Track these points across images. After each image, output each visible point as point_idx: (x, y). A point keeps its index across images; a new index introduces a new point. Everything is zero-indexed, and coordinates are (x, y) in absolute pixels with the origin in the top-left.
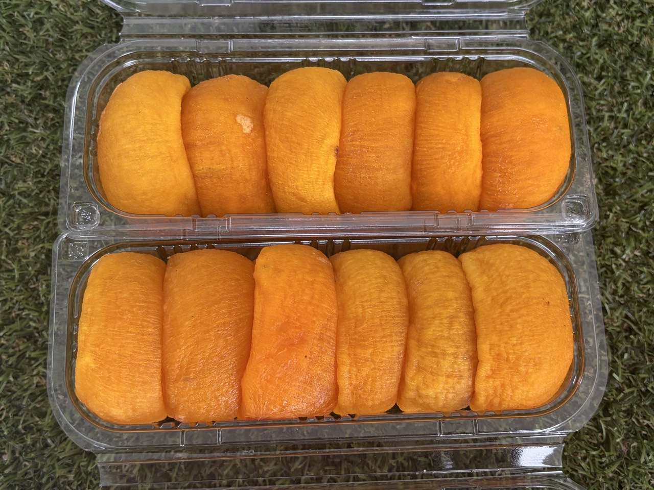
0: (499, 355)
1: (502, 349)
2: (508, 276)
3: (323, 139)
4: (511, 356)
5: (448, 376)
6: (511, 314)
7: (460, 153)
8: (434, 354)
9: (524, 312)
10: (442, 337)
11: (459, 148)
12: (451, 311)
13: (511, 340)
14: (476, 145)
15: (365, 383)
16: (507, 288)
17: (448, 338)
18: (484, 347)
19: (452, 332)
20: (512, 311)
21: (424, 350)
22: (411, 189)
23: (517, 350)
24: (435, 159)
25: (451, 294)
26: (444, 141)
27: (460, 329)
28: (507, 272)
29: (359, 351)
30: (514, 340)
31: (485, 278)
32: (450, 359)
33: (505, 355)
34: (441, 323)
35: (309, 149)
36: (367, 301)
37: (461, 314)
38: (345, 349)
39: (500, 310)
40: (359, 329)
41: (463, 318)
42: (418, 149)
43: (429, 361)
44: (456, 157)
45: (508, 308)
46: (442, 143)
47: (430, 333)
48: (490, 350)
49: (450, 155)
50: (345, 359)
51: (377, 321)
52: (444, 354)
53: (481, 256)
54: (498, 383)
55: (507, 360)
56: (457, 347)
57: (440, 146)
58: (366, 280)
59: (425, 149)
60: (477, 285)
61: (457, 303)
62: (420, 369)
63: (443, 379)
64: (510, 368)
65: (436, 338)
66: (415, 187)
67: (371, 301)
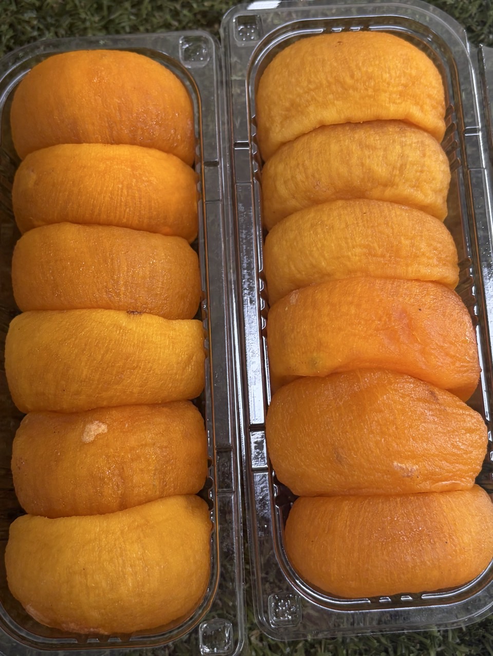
0: (401, 94)
1: (395, 89)
2: (310, 82)
3: (121, 328)
4: (402, 82)
5: (424, 155)
6: (355, 78)
7: (134, 168)
8: (402, 168)
9: (353, 65)
10: (385, 157)
11: (129, 170)
12: (354, 147)
13: (386, 79)
14: (124, 151)
15: (435, 249)
16: (324, 82)
17: (385, 150)
18: (394, 110)
19: (379, 146)
20: (352, 76)
21: (397, 180)
22: (166, 235)
23: (396, 73)
24: (140, 198)
25: (334, 147)
26: (120, 186)
27: (373, 137)
28: (305, 84)
29: (403, 253)
30: (386, 76)
31: (311, 108)
32: (407, 151)
33: (400, 88)
34: (369, 157)
35: (134, 346)
36: (347, 243)
37: (357, 136)
38: (400, 271)
39: (351, 91)
40: (379, 251)
41: (360, 134)
42: (125, 220)
43: (411, 173)
44: (140, 174)
45: (349, 81)
46: (122, 189)
47: (381, 171)
48: (394, 103)
49: (137, 181)
50: (413, 270)
51: (369, 232)
52: (402, 156)
53: (278, 119)
54: (428, 101)
55: (405, 86)
56: (394, 141)
57: (125, 191)
58: (319, 245)
59: (128, 210)
60: (319, 117)
61: (345, 141)
62: (417, 186)
63: (427, 161)
64: (413, 84)
65: (386, 163)
66: (167, 229)
67: (346, 238)
